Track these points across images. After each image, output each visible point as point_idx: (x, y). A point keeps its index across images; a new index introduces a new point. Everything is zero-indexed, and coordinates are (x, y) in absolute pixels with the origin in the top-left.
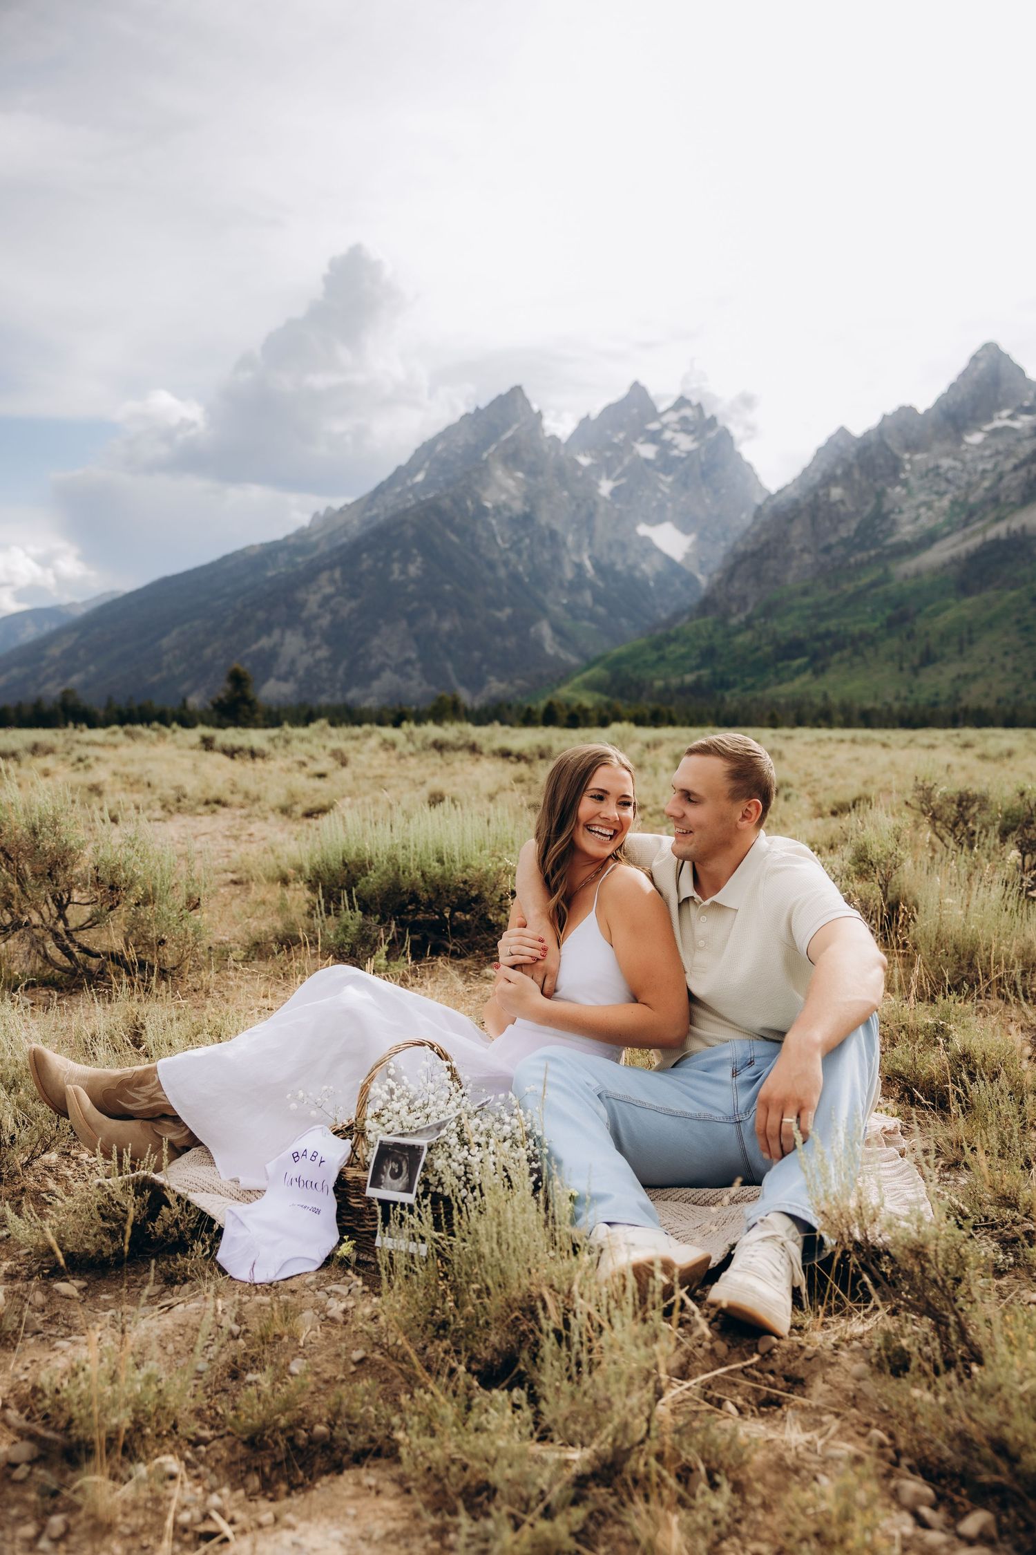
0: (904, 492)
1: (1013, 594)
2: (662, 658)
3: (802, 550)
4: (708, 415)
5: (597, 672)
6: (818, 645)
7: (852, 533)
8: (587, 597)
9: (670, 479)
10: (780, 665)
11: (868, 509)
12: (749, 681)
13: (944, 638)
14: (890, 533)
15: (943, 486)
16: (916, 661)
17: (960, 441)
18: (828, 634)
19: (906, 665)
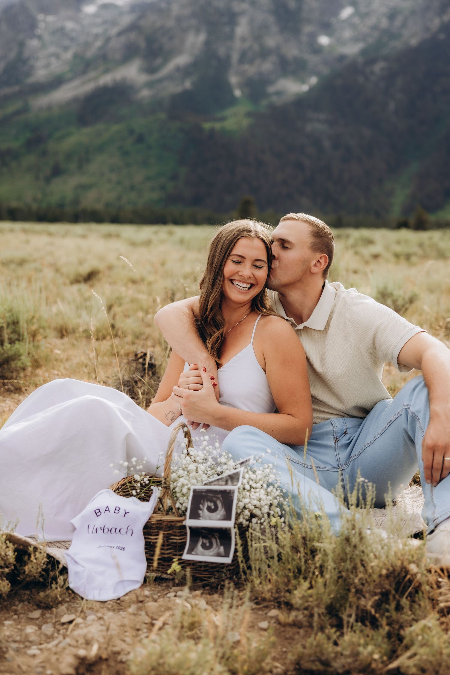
0: (39, 44)
1: (115, 128)
11: (12, 55)
13: (69, 156)
14: (29, 74)
15: (67, 42)
16: (48, 173)
19: (40, 175)
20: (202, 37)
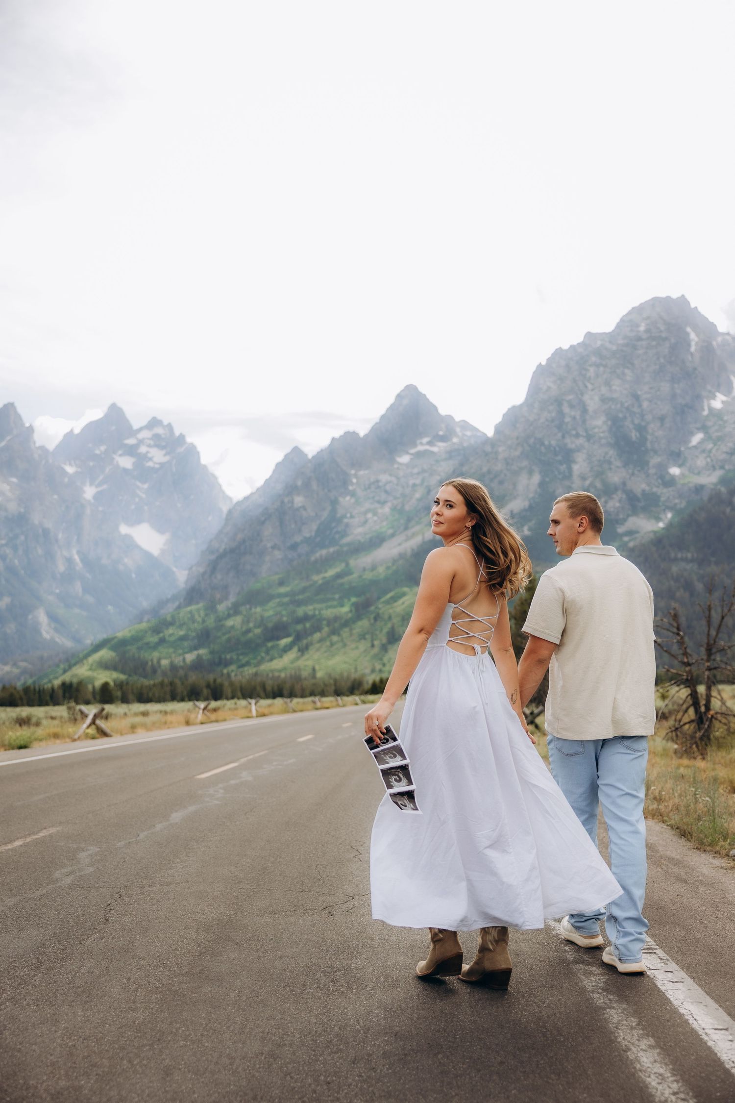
0: (353, 500)
2: (162, 641)
3: (274, 547)
4: (177, 433)
5: (105, 654)
6: (299, 627)
7: (313, 534)
8: (78, 587)
9: (146, 486)
10: (270, 644)
11: (325, 514)
12: (244, 659)
14: (344, 534)
15: (383, 496)
16: (384, 641)
17: (392, 461)
18: (306, 618)
19: (376, 643)
20: (536, 478)
